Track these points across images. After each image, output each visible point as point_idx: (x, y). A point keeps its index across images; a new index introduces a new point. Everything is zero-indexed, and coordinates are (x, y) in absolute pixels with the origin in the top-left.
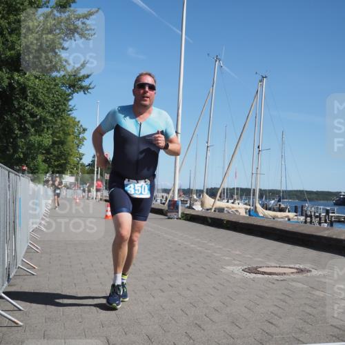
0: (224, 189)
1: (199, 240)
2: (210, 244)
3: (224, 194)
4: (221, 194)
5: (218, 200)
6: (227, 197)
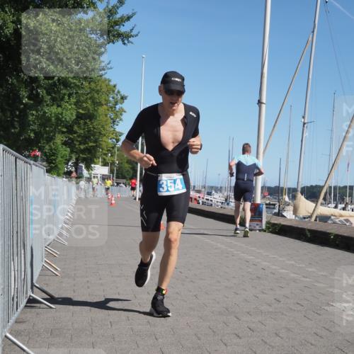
0: (330, 187)
1: (293, 262)
2: (310, 270)
3: (330, 194)
4: (325, 195)
5: (322, 204)
6: (335, 200)
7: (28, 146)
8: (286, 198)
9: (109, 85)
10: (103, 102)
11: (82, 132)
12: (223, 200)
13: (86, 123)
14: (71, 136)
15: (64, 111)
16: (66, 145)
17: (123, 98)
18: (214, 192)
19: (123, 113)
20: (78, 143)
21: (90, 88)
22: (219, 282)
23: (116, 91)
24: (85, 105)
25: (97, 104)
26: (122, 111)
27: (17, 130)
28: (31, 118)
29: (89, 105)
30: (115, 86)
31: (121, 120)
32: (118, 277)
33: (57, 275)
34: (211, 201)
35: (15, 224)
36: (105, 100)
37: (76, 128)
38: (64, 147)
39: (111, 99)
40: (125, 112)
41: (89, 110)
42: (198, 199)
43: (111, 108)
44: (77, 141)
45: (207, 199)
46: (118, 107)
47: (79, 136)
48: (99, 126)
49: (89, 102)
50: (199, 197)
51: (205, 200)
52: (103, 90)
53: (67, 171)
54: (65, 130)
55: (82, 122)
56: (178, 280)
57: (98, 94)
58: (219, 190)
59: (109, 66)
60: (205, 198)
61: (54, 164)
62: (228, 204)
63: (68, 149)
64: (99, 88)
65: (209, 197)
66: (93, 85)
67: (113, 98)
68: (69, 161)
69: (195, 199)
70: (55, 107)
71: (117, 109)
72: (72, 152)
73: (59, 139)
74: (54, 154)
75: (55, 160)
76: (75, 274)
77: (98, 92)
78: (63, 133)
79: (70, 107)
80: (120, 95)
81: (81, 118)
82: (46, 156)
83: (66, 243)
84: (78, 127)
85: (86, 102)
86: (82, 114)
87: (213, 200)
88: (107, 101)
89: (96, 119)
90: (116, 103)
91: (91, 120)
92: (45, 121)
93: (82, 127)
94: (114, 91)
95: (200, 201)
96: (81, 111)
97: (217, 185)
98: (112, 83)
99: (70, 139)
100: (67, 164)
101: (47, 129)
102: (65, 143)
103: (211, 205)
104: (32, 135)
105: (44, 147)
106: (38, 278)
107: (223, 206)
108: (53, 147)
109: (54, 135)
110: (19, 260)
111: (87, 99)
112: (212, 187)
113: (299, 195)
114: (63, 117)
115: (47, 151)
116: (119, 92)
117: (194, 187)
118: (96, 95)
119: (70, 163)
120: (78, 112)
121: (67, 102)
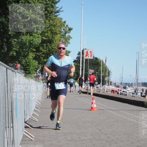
7: (12, 61)
9: (61, 22)
10: (58, 32)
11: (45, 51)
12: (133, 91)
13: (47, 45)
14: (38, 54)
15: (34, 39)
16: (35, 59)
17: (70, 29)
18: (127, 87)
19: (70, 39)
20: (43, 58)
21: (50, 24)
22: (133, 143)
23: (65, 25)
24: (46, 34)
25: (54, 33)
26: (70, 37)
27: (5, 51)
28: (14, 43)
29: (49, 34)
30: (65, 22)
31: (69, 43)
32: (70, 141)
33: (32, 140)
34: (126, 92)
35: (7, 109)
36: (59, 31)
37: (41, 48)
38: (34, 60)
39: (62, 30)
40: (71, 38)
41: (49, 37)
42: (118, 91)
43: (63, 35)
44: (42, 57)
45: (123, 91)
46: (67, 35)
47: (43, 54)
48: (56, 47)
49: (49, 33)
50: (119, 90)
51: (122, 92)
52: (58, 25)
53: (37, 75)
54: (34, 50)
55: (45, 45)
56: (107, 142)
57: (55, 27)
58: (131, 85)
59: (61, 10)
60: (122, 90)
61: (28, 71)
62: (137, 94)
63: (37, 62)
64: (55, 24)
65: (124, 90)
66: (51, 22)
67: (64, 29)
68: (37, 69)
69: (116, 91)
70: (28, 36)
71: (66, 37)
72: (39, 63)
73: (31, 55)
74: (28, 65)
75: (29, 69)
76: (43, 139)
77: (54, 26)
78: (34, 52)
79: (38, 36)
80: (68, 28)
81: (44, 43)
82: (23, 66)
83: (37, 120)
84: (43, 48)
85: (47, 33)
86: (45, 40)
87: (127, 91)
88: (60, 32)
89: (53, 43)
90: (66, 33)
91: (50, 44)
92: (22, 45)
93: (45, 48)
94: (64, 25)
95: (119, 93)
96: (44, 38)
97: (129, 83)
98: (63, 21)
99: (38, 55)
100: (36, 71)
101: (24, 50)
102: (35, 58)
103: (126, 95)
104: (15, 54)
105: (22, 61)
106: (21, 142)
107: (134, 95)
108: (27, 61)
109: (28, 54)
110: (10, 132)
111: (48, 30)
112: (126, 84)
114: (33, 42)
115: (23, 63)
116: (67, 26)
117: (115, 83)
118: (53, 28)
119: (38, 71)
120: (42, 39)
121: (36, 33)
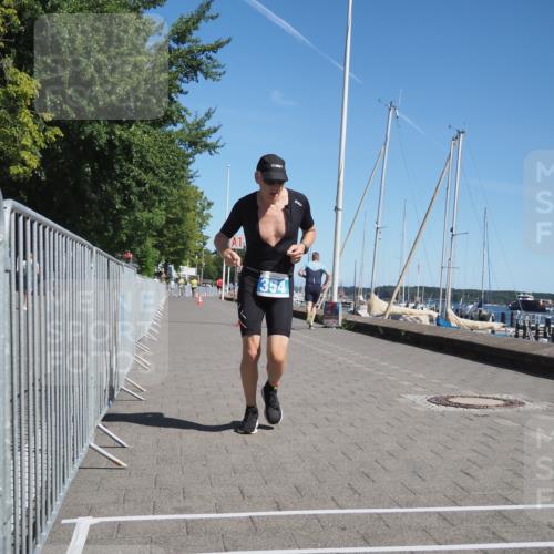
1: (367, 357)
2: (382, 364)
3: (402, 294)
4: (397, 295)
5: (394, 303)
6: (406, 299)
8: (361, 298)
113: (373, 295)
